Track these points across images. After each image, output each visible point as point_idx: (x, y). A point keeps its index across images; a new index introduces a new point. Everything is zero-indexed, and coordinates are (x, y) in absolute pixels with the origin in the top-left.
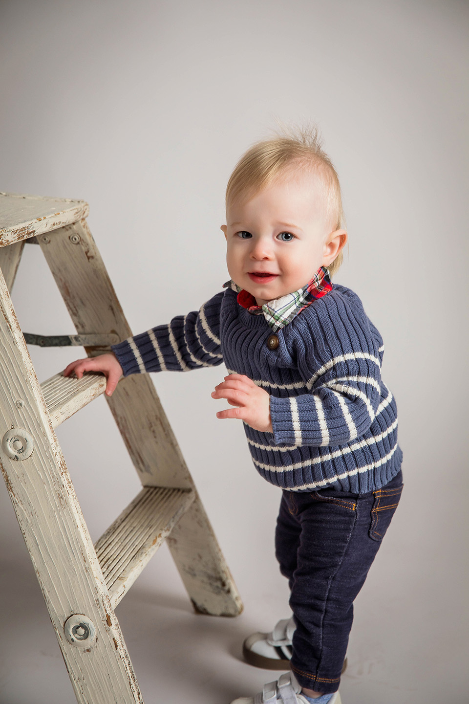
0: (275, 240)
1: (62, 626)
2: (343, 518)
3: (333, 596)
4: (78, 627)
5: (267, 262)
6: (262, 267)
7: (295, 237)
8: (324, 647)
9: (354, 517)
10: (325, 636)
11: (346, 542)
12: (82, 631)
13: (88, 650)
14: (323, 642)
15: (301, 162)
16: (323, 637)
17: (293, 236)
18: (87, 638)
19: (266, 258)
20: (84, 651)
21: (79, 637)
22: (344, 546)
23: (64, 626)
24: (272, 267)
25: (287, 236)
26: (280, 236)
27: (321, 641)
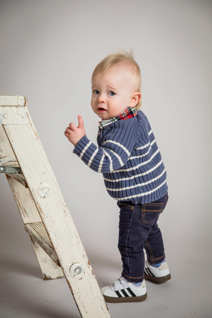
0: (107, 95)
1: (69, 270)
2: (128, 213)
3: (130, 246)
4: (76, 269)
5: (103, 104)
6: (101, 106)
7: (116, 94)
8: (130, 265)
9: (132, 212)
10: (130, 260)
11: (130, 223)
12: (78, 270)
13: (81, 279)
14: (129, 262)
15: (121, 64)
16: (129, 261)
17: (115, 94)
18: (80, 273)
19: (103, 102)
20: (79, 280)
21: (77, 273)
22: (130, 224)
23: (70, 270)
24: (104, 106)
25: (113, 93)
26: (110, 93)
27: (128, 262)
